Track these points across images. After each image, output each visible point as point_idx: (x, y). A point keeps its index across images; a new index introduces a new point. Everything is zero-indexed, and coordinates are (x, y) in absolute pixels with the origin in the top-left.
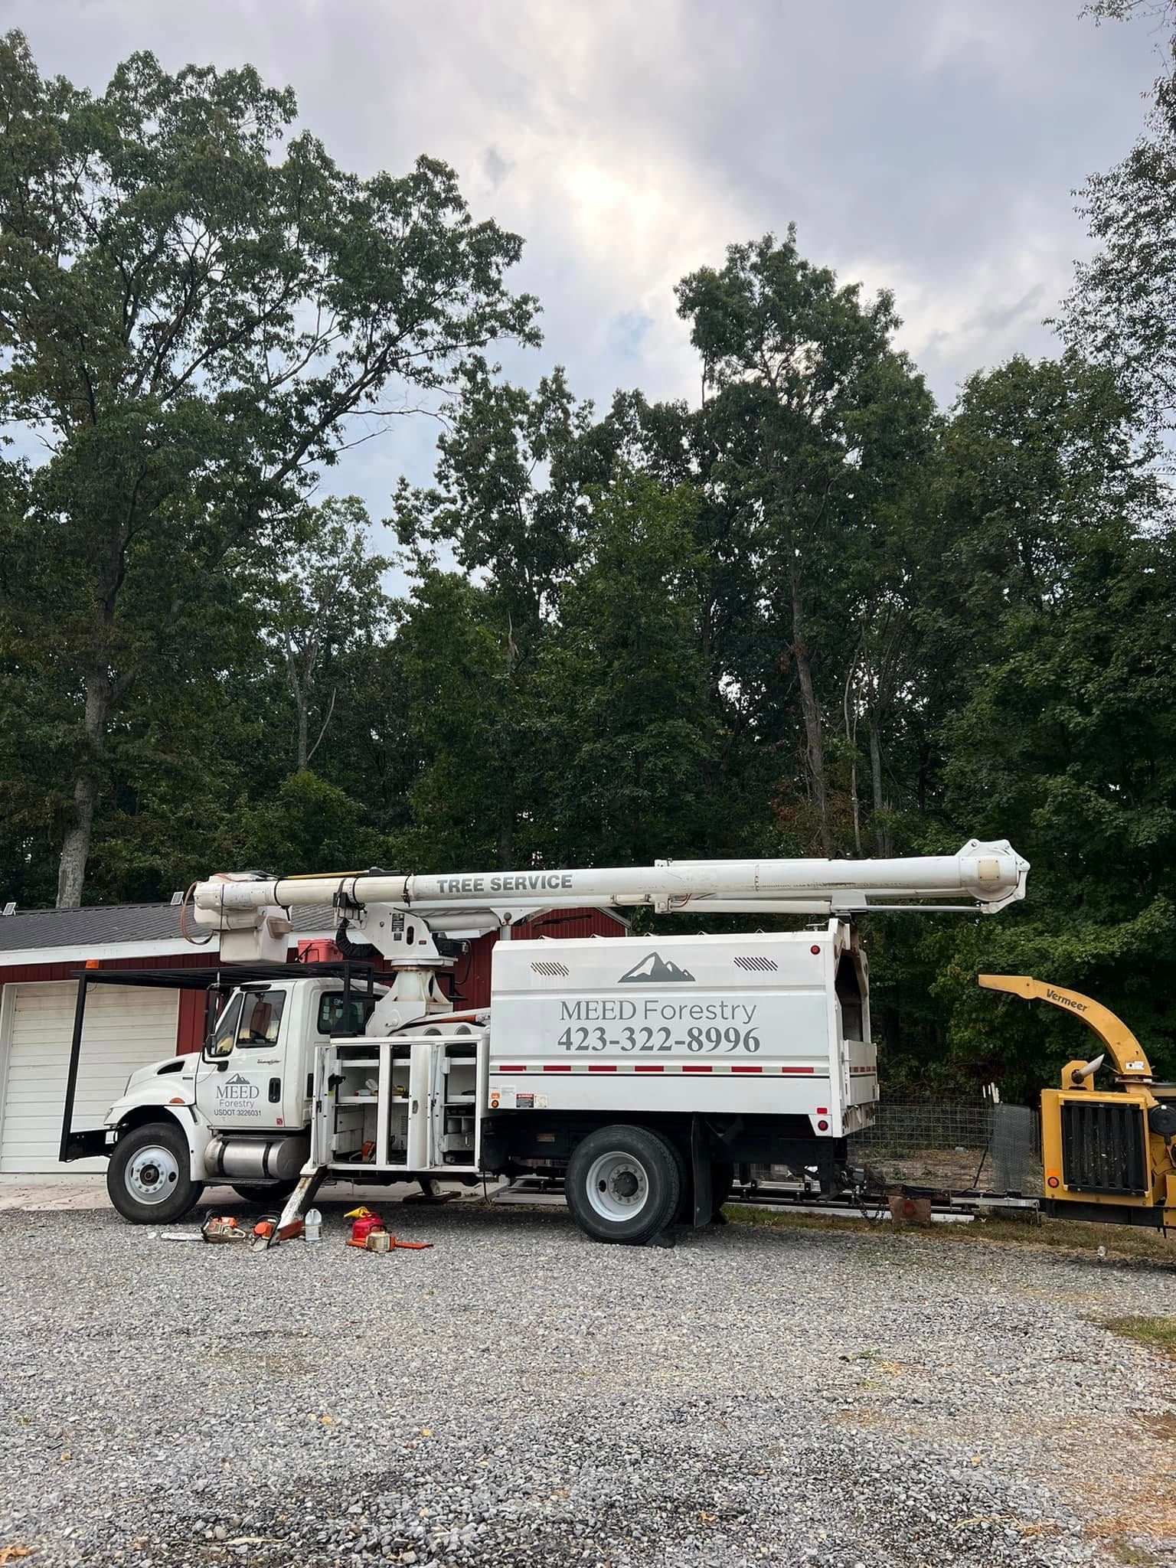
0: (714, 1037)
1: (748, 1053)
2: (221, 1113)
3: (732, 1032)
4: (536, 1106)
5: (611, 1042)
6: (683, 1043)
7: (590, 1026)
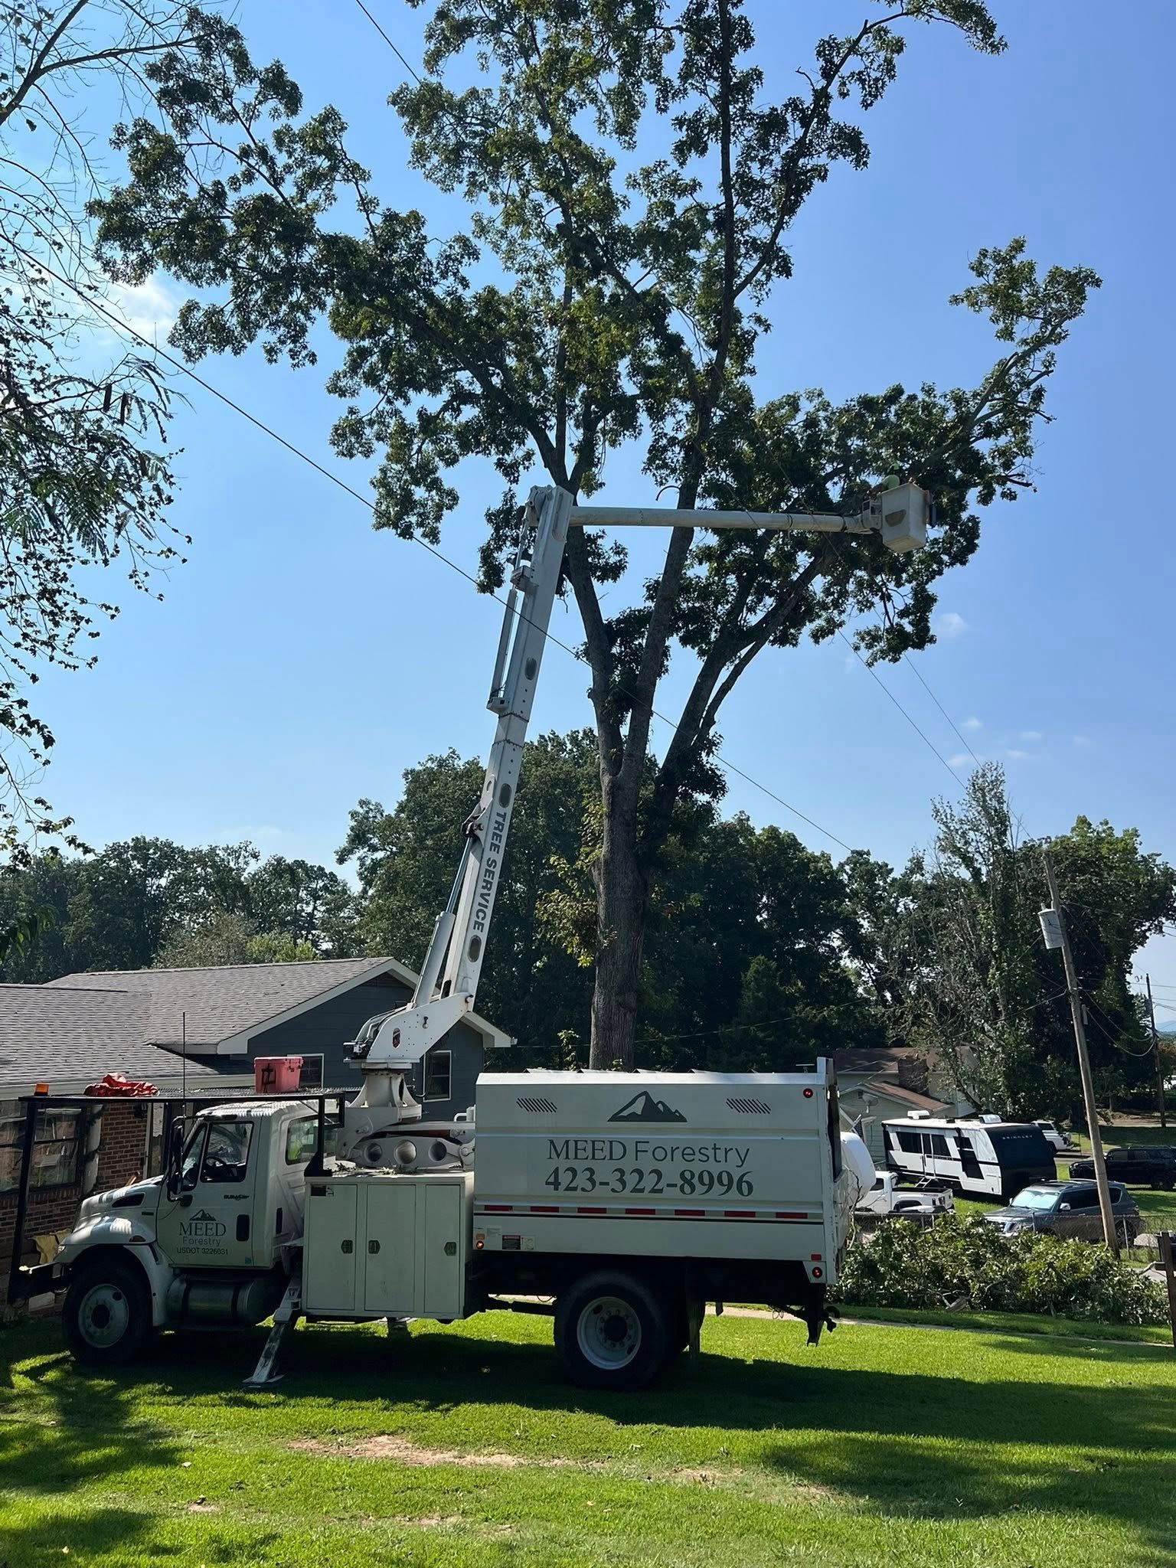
0: (706, 1180)
1: (740, 1197)
2: (185, 1250)
3: (725, 1175)
4: (523, 1248)
5: (601, 1184)
6: (676, 1185)
7: (580, 1166)
